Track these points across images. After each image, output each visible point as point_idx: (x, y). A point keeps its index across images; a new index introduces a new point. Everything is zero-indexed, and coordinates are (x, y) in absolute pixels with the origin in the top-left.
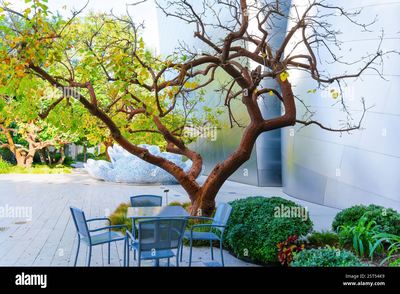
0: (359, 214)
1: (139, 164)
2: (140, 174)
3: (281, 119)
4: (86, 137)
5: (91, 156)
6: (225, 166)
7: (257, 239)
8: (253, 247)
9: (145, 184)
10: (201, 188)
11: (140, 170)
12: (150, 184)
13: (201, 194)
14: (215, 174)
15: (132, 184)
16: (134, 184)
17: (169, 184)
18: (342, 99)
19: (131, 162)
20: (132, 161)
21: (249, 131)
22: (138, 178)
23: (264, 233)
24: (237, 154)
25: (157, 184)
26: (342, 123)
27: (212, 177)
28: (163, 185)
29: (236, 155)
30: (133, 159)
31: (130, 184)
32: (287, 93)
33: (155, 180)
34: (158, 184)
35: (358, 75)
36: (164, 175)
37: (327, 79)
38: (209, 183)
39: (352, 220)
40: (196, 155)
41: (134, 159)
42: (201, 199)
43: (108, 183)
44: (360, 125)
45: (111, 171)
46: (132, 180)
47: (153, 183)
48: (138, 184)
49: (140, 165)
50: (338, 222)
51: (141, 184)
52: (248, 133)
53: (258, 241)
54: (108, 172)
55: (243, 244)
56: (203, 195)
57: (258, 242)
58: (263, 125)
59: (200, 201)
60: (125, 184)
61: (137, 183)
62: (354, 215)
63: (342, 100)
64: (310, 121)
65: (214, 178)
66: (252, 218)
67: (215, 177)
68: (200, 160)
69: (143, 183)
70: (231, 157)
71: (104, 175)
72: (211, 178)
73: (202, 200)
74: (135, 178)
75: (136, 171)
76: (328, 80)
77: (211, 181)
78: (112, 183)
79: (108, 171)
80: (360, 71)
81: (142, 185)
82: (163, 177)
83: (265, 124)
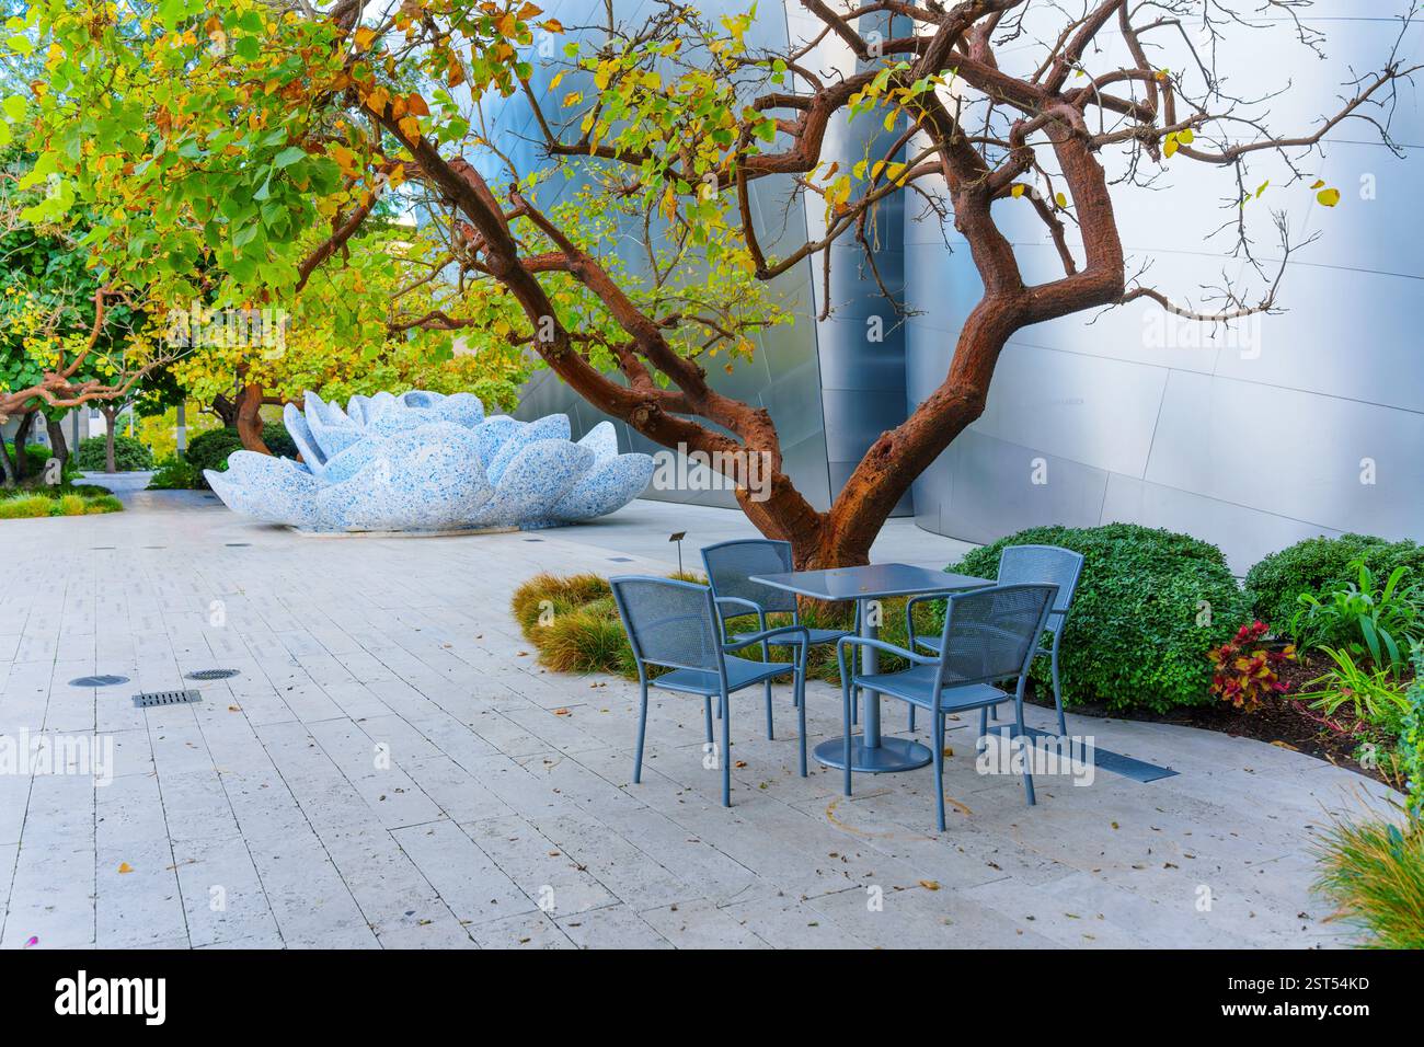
0: (1330, 562)
1: (443, 459)
2: (447, 496)
3: (1083, 282)
4: (172, 374)
5: (131, 446)
6: (911, 440)
7: (1138, 644)
8: (1132, 669)
9: (459, 532)
10: (828, 517)
11: (445, 483)
12: (474, 531)
13: (832, 536)
14: (878, 470)
15: (409, 534)
16: (416, 534)
17: (538, 529)
18: (1241, 217)
19: (411, 454)
20: (413, 452)
21: (984, 324)
22: (440, 510)
23: (1153, 625)
24: (949, 400)
25: (499, 530)
26: (1207, 293)
27: (866, 479)
28: (520, 530)
29: (945, 403)
30: (416, 443)
31: (403, 534)
32: (1095, 198)
33: (495, 514)
34: (505, 530)
35: (1316, 139)
36: (525, 496)
37: (1218, 152)
38: (859, 498)
39: (1307, 583)
40: (755, 414)
41: (421, 444)
42: (834, 553)
43: (316, 535)
44: (1271, 300)
45: (330, 490)
46: (413, 520)
47: (486, 526)
48: (433, 534)
49: (447, 465)
50: (1261, 594)
51: (445, 533)
52: (979, 329)
53: (1143, 650)
54: (319, 497)
55: (1097, 664)
56: (837, 539)
57: (1145, 654)
58: (1028, 304)
59: (832, 557)
60: (384, 534)
61: (429, 530)
62: (1316, 567)
63: (1241, 221)
64: (1136, 287)
65: (878, 480)
66: (1097, 587)
67: (879, 477)
68: (769, 429)
69: (449, 529)
70: (928, 409)
71: (304, 508)
72: (863, 483)
73: (835, 555)
74: (425, 509)
75: (433, 486)
76: (1222, 153)
77: (865, 493)
78: (333, 534)
79: (316, 493)
80: (1323, 124)
81: (448, 536)
82: (522, 504)
83: (1035, 298)
